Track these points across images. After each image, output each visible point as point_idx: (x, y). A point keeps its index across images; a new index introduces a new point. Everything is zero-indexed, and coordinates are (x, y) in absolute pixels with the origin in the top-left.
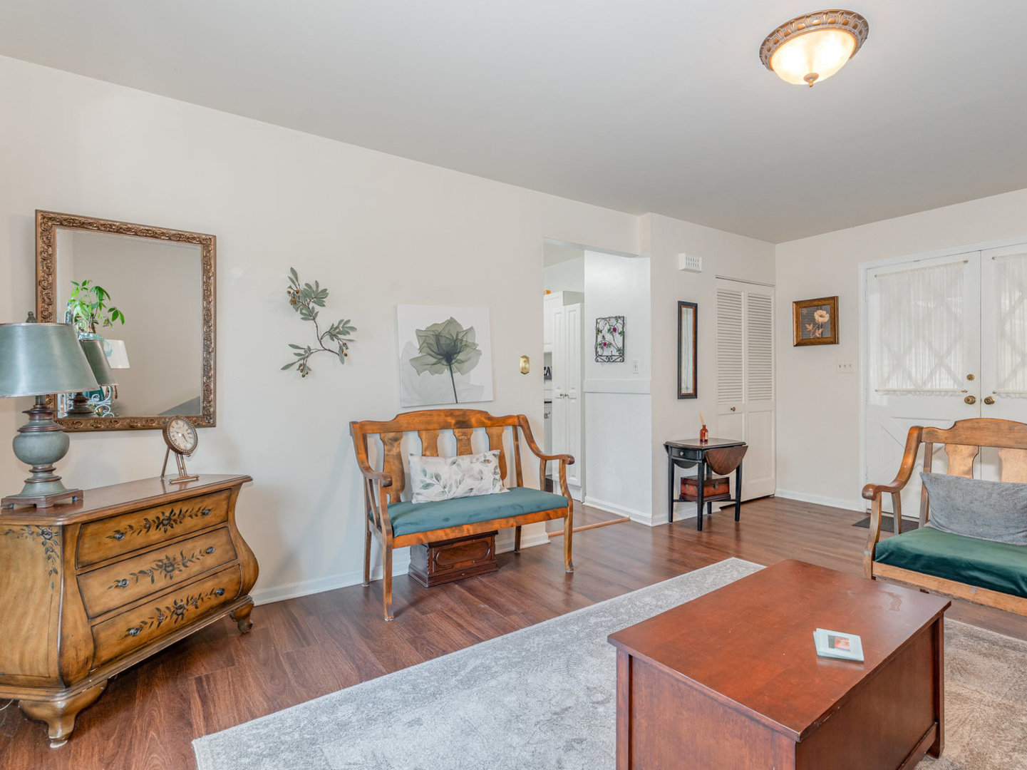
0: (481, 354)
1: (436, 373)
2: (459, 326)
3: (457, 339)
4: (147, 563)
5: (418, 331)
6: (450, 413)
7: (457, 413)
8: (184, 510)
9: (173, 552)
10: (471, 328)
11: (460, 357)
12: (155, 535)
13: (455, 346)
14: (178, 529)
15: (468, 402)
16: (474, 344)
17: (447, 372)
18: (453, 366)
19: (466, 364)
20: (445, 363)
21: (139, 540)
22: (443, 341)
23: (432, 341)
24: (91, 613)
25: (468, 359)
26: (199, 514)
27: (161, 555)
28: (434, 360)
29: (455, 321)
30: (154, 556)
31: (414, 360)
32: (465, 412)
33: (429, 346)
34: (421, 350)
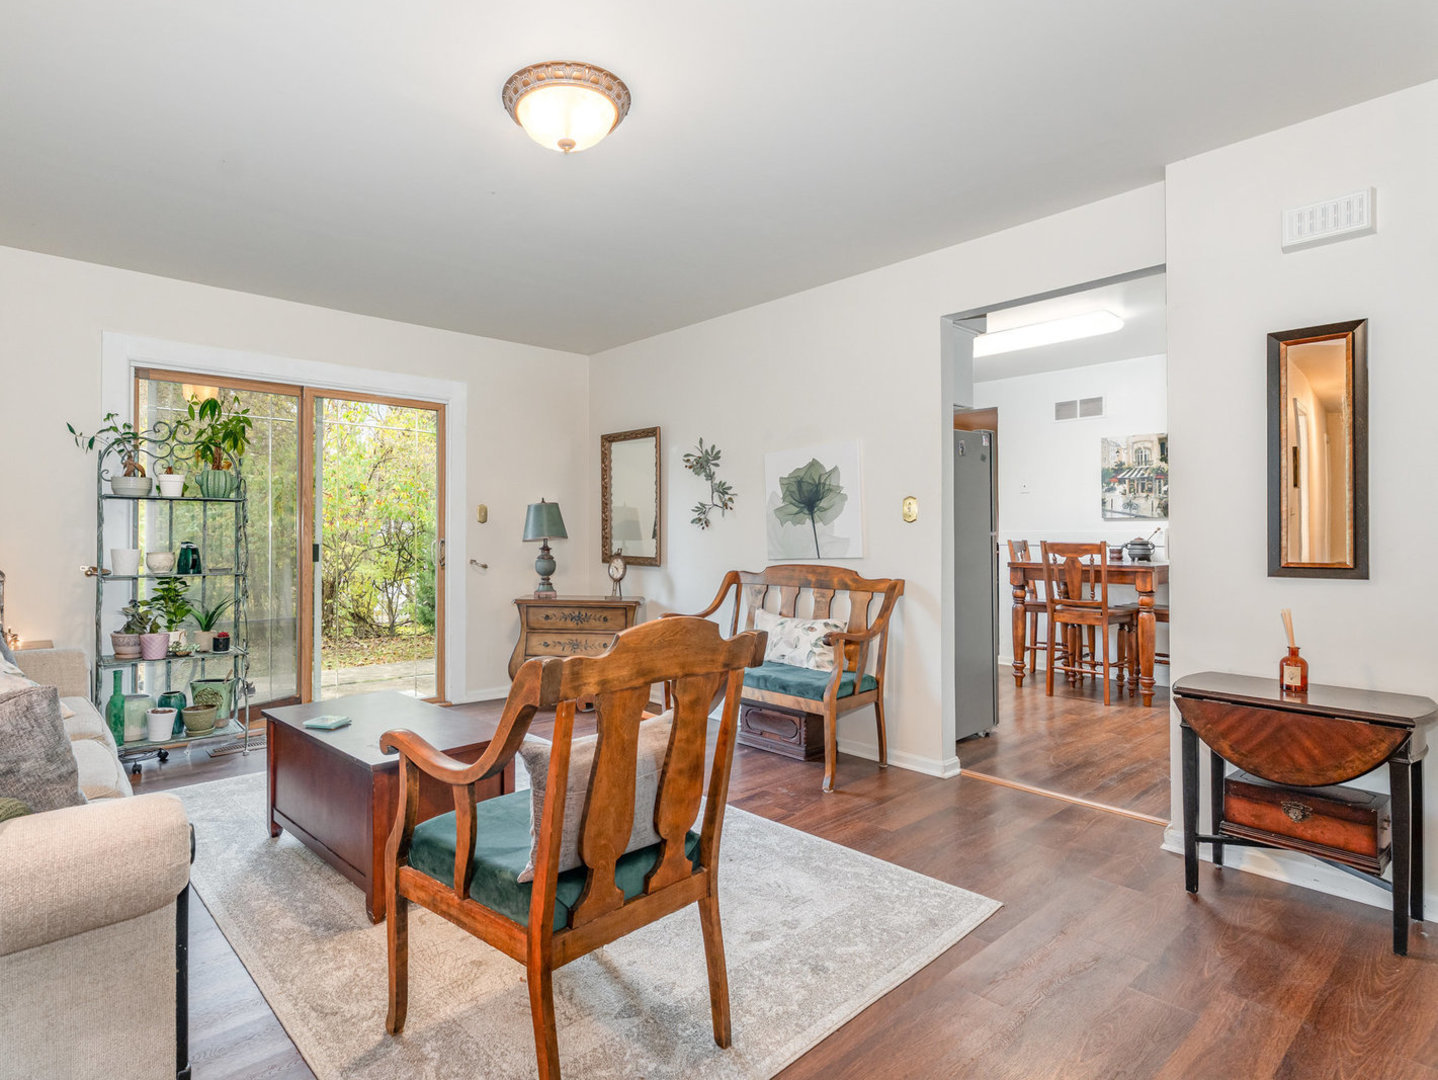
0: (846, 499)
1: (798, 523)
2: (821, 466)
3: (819, 483)
4: (565, 638)
5: (781, 478)
6: (813, 569)
7: (820, 570)
8: (589, 614)
9: (581, 638)
10: (836, 468)
11: (823, 504)
12: (571, 624)
13: (817, 491)
14: (586, 625)
15: (832, 557)
16: (838, 487)
17: (809, 522)
18: (815, 515)
19: (829, 512)
20: (807, 512)
21: (561, 624)
22: (805, 487)
23: (794, 488)
24: (528, 652)
25: (831, 507)
26: (602, 619)
27: (574, 637)
28: (796, 510)
29: (818, 463)
30: (569, 636)
31: (778, 510)
32: (827, 569)
33: (791, 494)
34: (784, 499)
